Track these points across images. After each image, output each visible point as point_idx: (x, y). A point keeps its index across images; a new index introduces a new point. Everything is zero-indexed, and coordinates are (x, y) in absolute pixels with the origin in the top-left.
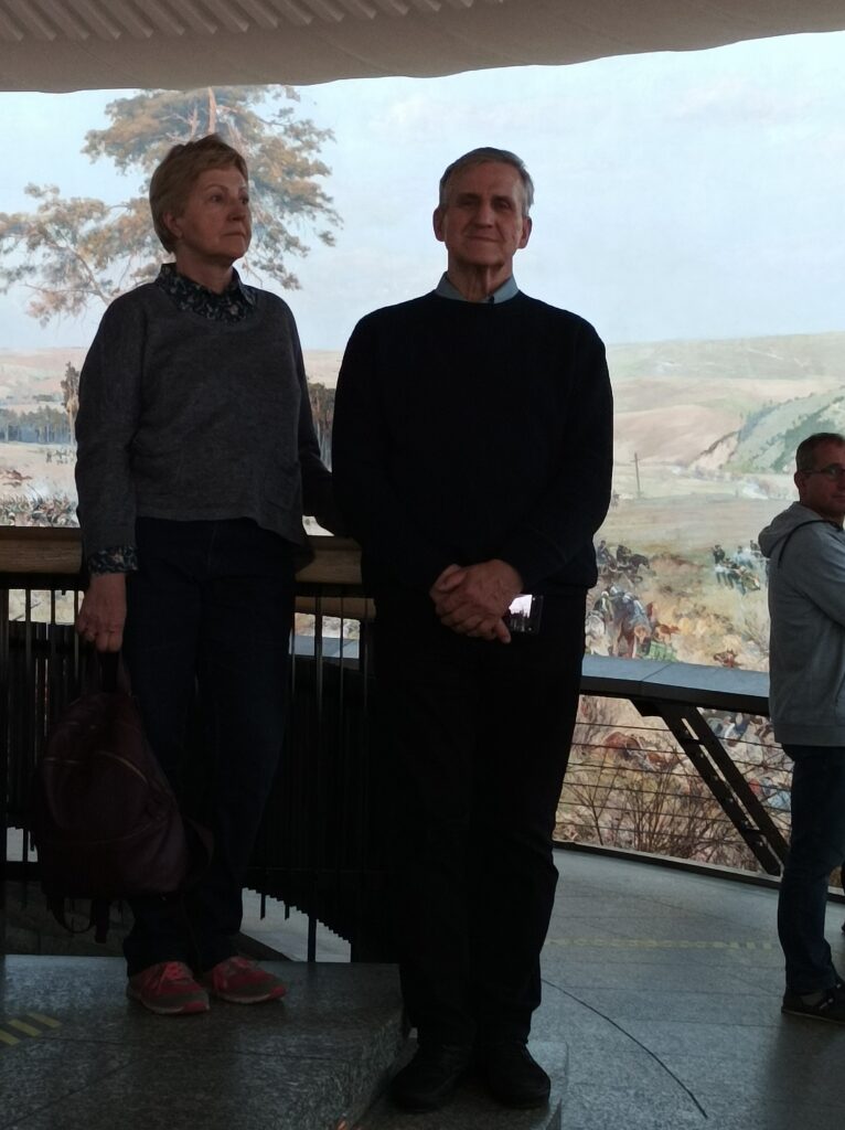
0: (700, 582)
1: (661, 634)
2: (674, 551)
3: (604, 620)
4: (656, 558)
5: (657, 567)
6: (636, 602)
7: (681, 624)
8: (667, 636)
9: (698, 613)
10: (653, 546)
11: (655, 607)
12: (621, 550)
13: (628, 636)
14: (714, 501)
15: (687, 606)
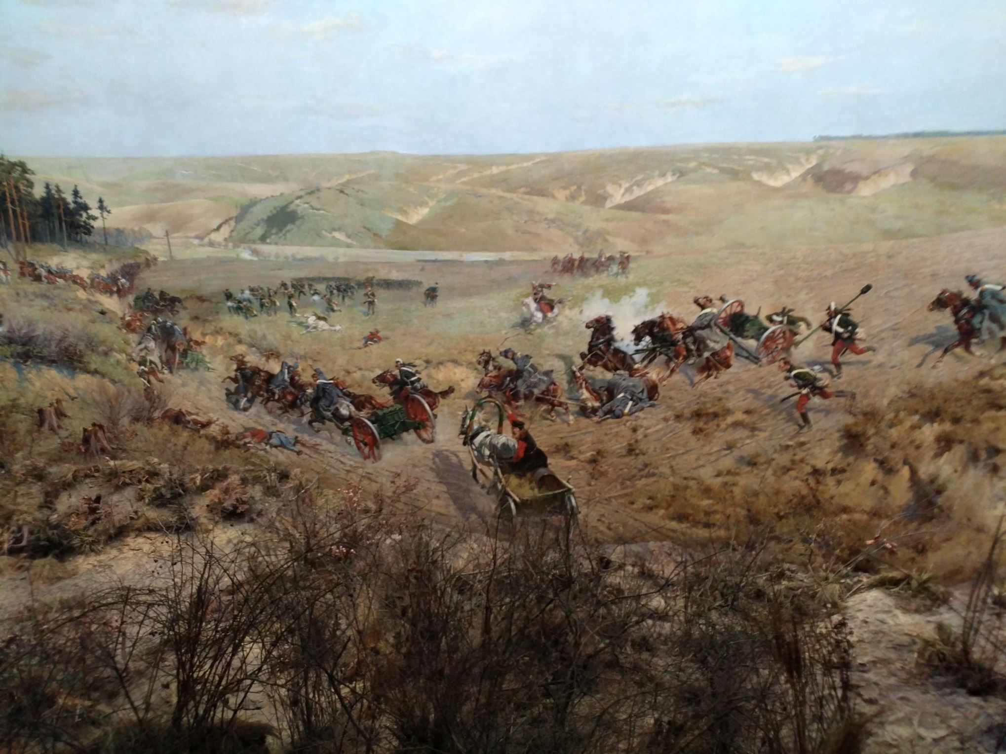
0: (217, 313)
1: (194, 346)
2: (198, 294)
3: (154, 339)
4: (187, 298)
5: (187, 304)
6: (176, 327)
7: (207, 339)
8: (198, 348)
9: (218, 332)
10: (183, 291)
11: (189, 329)
12: (162, 294)
13: (172, 348)
14: (222, 262)
15: (210, 328)
